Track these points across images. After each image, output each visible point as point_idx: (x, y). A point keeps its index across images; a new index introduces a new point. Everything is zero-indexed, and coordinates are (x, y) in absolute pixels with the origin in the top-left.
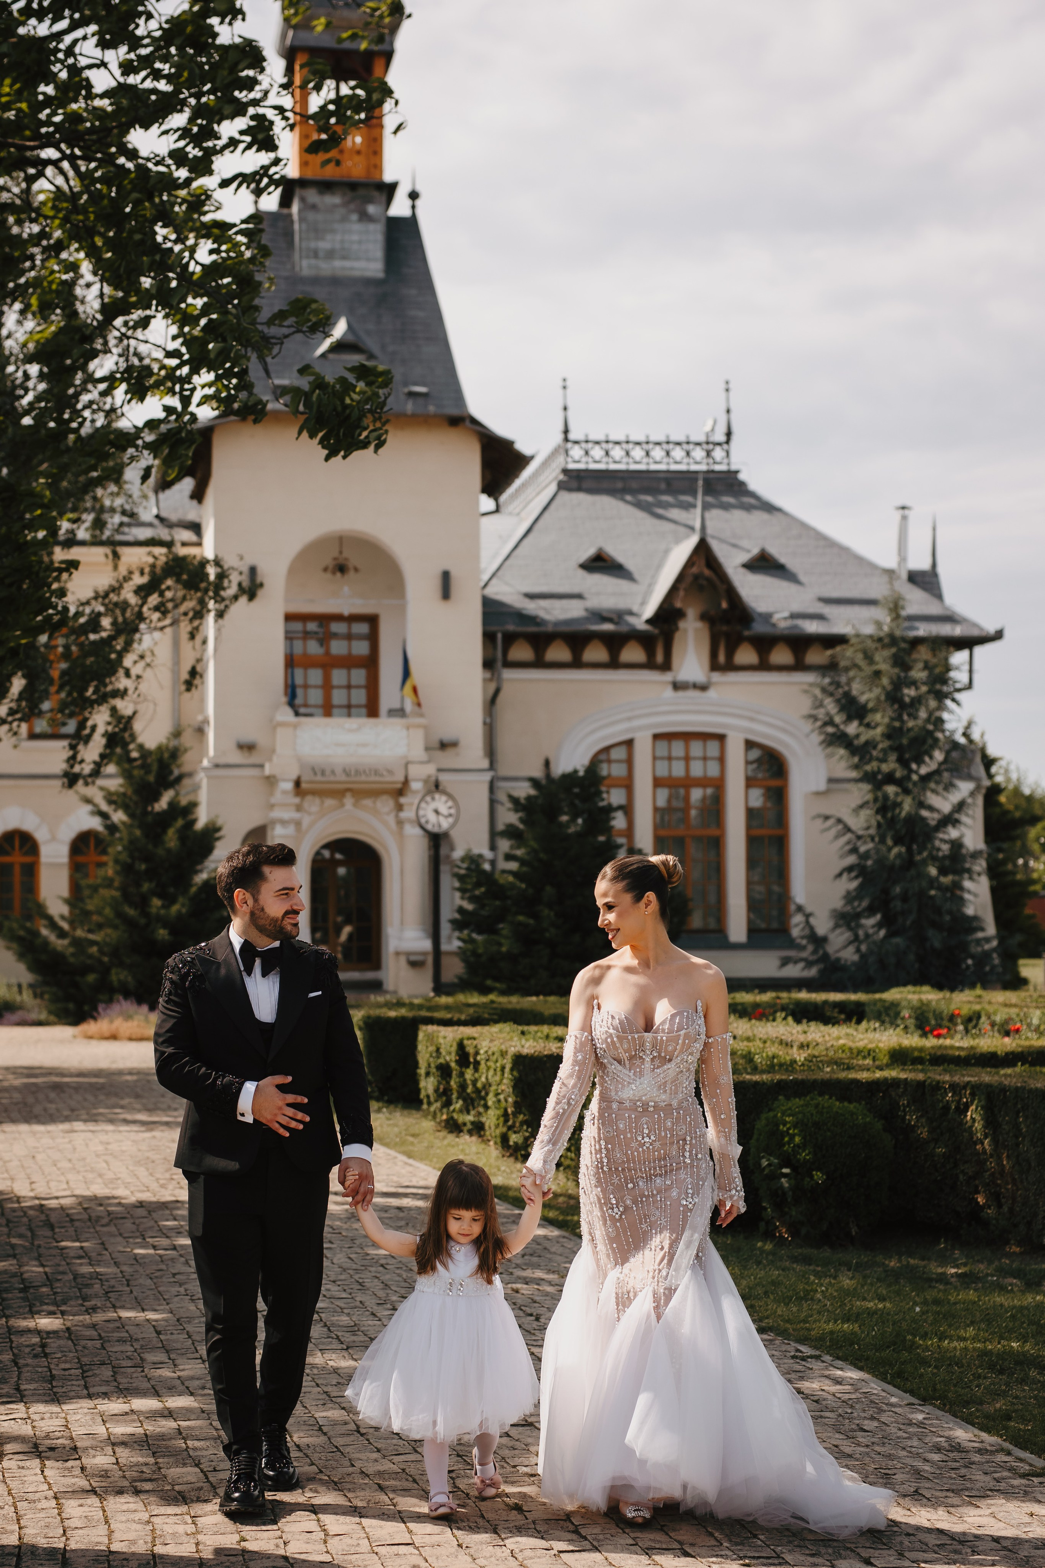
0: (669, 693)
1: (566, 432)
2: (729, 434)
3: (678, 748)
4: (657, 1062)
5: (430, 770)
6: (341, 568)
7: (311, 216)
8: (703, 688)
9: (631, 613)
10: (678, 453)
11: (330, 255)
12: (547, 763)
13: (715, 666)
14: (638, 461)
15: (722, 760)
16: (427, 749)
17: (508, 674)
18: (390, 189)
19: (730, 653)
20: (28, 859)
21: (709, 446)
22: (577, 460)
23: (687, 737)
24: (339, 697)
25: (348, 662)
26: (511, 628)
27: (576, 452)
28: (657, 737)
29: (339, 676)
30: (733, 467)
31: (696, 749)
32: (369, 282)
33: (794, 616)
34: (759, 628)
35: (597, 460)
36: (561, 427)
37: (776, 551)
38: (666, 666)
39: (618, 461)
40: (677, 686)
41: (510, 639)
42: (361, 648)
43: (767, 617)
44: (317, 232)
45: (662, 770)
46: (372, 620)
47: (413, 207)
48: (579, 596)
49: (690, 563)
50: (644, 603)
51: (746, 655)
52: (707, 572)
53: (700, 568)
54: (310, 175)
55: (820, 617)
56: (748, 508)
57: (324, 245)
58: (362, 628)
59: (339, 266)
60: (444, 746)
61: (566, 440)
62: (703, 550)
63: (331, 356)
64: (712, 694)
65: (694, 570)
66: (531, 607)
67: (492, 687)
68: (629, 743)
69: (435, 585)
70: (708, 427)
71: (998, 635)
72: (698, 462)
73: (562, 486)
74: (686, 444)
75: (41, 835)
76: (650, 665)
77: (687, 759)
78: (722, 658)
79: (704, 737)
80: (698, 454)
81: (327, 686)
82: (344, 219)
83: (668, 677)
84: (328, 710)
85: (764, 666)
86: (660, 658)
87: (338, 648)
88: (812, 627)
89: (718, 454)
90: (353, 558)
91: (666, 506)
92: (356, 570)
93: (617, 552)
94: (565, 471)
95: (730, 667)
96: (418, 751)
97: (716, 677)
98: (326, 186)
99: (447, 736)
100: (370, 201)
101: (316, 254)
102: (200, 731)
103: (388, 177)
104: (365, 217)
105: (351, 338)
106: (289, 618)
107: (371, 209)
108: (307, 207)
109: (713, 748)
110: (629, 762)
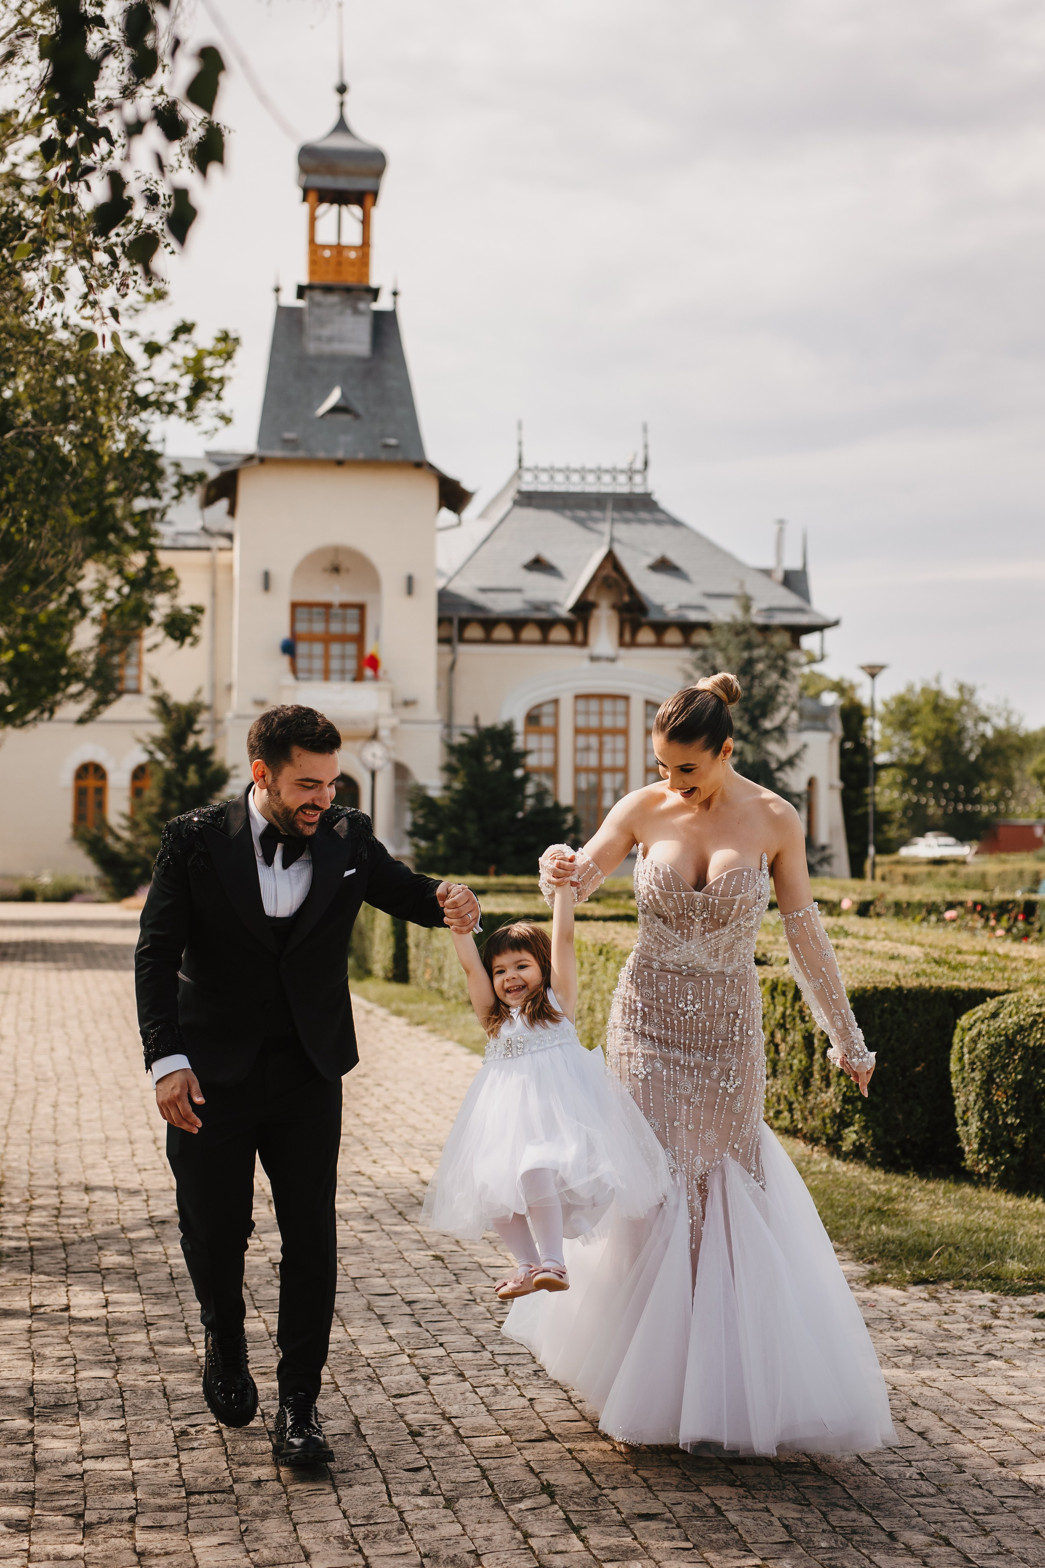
0: (586, 664)
1: (520, 461)
2: (646, 464)
3: (594, 705)
4: (708, 925)
5: (394, 721)
6: (336, 569)
7: (317, 311)
8: (612, 660)
9: (556, 603)
10: (606, 478)
11: (330, 339)
12: (476, 719)
13: (622, 644)
14: (575, 485)
15: (627, 714)
16: (393, 705)
17: (463, 649)
18: (375, 293)
19: (634, 633)
20: (98, 783)
21: (631, 473)
22: (528, 484)
23: (601, 697)
24: (335, 664)
25: (343, 639)
26: (465, 614)
27: (528, 477)
28: (578, 697)
29: (335, 649)
30: (649, 491)
31: (608, 705)
32: (359, 360)
33: (681, 607)
34: (653, 616)
35: (544, 484)
36: (515, 457)
37: (675, 557)
38: (584, 643)
39: (560, 485)
40: (594, 659)
41: (464, 623)
42: (353, 628)
43: (660, 608)
44: (321, 322)
45: (581, 722)
46: (361, 608)
47: (395, 303)
48: (518, 590)
49: (601, 567)
50: (568, 595)
51: (646, 635)
52: (614, 575)
53: (609, 571)
54: (317, 281)
55: (701, 608)
56: (659, 522)
57: (326, 332)
58: (354, 613)
59: (337, 347)
60: (407, 703)
61: (520, 467)
62: (611, 558)
63: (329, 417)
64: (619, 665)
65: (604, 572)
66: (482, 599)
67: (448, 660)
68: (556, 702)
69: (402, 585)
70: (629, 458)
71: (836, 623)
72: (622, 486)
73: (516, 503)
74: (614, 472)
75: (109, 765)
76: (573, 642)
77: (601, 713)
78: (627, 637)
79: (614, 697)
80: (622, 478)
81: (327, 657)
82: (341, 313)
83: (585, 652)
84: (326, 675)
85: (659, 644)
86: (580, 636)
87: (336, 627)
88: (694, 616)
89: (638, 479)
90: (345, 562)
91: (596, 520)
92: (348, 570)
93: (550, 556)
94: (520, 492)
95: (633, 644)
96: (386, 708)
97: (623, 652)
98: (328, 289)
99: (409, 696)
100: (359, 299)
101: (319, 339)
102: (229, 688)
103: (374, 283)
104: (356, 312)
105: (342, 404)
106: (295, 606)
107: (362, 306)
108: (313, 304)
109: (620, 705)
110: (556, 715)
